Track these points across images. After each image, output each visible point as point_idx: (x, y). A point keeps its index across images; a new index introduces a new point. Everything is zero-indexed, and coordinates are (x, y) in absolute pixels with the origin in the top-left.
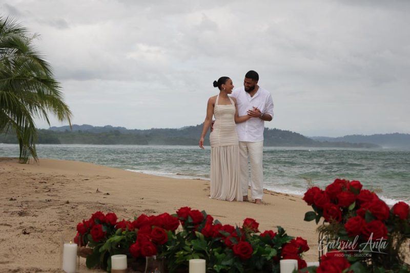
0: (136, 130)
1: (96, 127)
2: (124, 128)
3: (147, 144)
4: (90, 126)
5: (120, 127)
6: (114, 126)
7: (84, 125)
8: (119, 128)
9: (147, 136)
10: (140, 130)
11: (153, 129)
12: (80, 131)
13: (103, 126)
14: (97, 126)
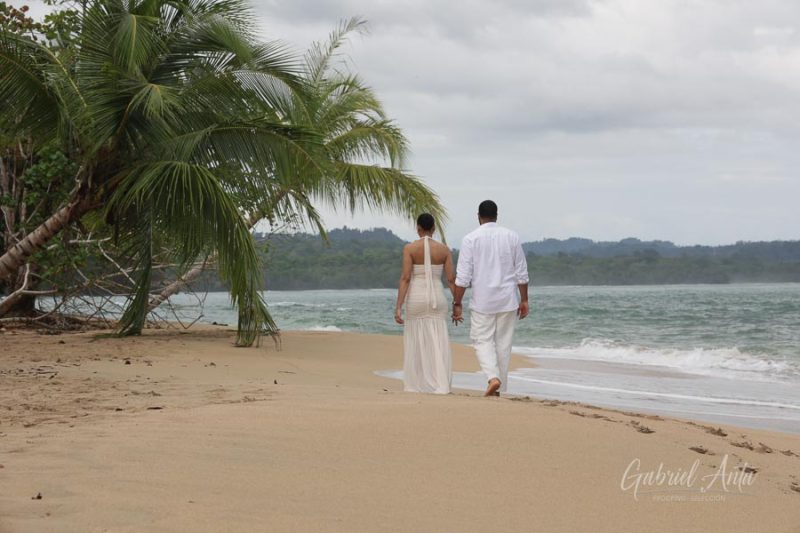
0: (698, 247)
1: (599, 243)
2: (668, 243)
3: (725, 281)
4: (586, 242)
5: (660, 242)
6: (643, 240)
7: (573, 240)
8: (656, 243)
9: (726, 262)
10: (707, 247)
11: (740, 245)
12: (561, 254)
13: (618, 239)
14: (602, 240)
